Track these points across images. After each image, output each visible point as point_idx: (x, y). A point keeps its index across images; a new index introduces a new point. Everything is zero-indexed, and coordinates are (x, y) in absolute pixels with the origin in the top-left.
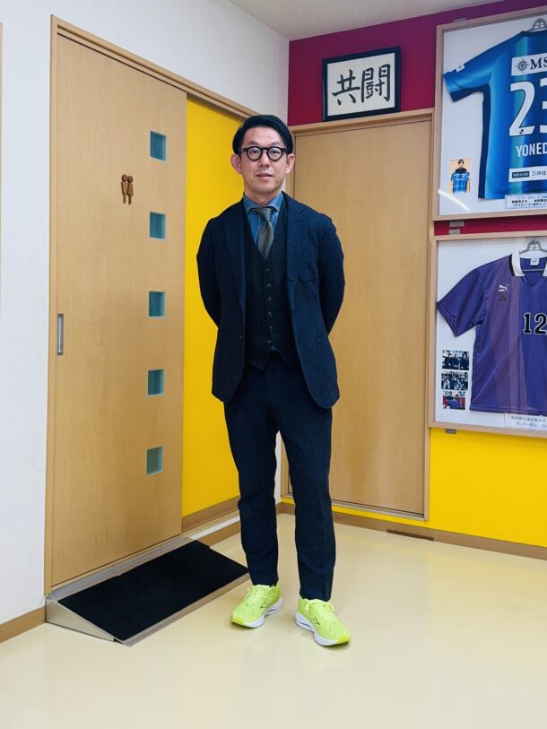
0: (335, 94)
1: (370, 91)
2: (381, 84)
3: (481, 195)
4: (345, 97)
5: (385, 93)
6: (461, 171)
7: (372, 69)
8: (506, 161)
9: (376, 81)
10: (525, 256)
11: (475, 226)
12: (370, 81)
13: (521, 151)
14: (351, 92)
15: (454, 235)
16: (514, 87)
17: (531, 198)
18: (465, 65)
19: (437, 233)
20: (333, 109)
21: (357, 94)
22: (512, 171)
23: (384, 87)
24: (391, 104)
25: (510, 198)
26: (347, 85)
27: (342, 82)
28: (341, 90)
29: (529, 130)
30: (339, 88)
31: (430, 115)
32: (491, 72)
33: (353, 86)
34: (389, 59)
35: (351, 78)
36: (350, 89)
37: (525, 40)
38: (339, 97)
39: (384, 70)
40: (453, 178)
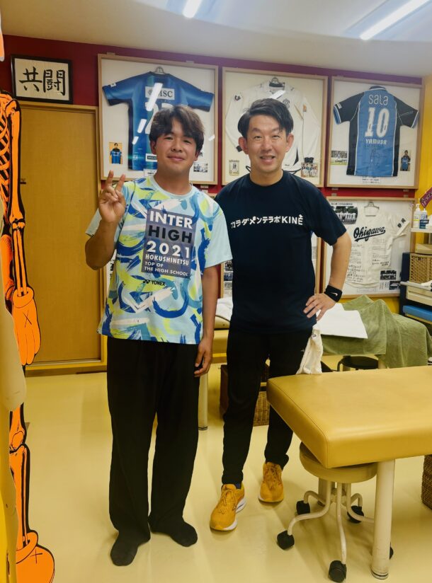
0: (22, 82)
1: (50, 86)
2: (58, 82)
3: (130, 167)
4: (30, 85)
5: (61, 89)
6: (116, 150)
7: (51, 71)
8: (144, 149)
9: (54, 79)
12: (49, 79)
14: (36, 83)
16: (147, 105)
18: (116, 83)
20: (20, 93)
21: (40, 86)
23: (61, 85)
24: (66, 98)
25: (146, 171)
26: (31, 77)
27: (27, 74)
28: (27, 79)
30: (25, 78)
31: (94, 111)
32: (131, 92)
33: (36, 79)
34: (65, 67)
35: (35, 73)
36: (34, 80)
37: (152, 77)
38: (26, 84)
39: (60, 74)
40: (111, 153)
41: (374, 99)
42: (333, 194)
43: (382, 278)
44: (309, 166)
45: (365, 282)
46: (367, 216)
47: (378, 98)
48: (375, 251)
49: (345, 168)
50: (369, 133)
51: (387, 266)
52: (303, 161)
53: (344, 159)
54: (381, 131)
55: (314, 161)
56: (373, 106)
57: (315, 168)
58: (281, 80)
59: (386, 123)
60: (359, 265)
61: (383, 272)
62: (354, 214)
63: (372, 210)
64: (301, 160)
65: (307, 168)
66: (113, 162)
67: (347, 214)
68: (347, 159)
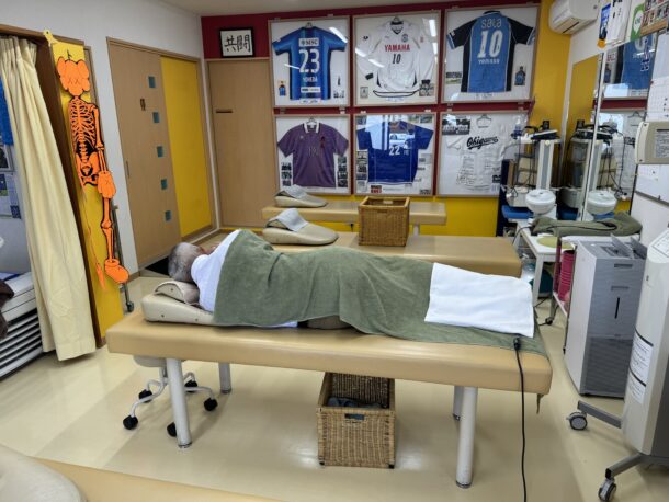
0: (226, 46)
1: (241, 46)
2: (246, 43)
3: (291, 98)
4: (229, 47)
5: (248, 48)
6: (282, 86)
7: (241, 36)
8: (299, 84)
10: (309, 124)
11: (290, 111)
12: (241, 42)
13: (305, 80)
15: (282, 115)
16: (301, 52)
17: (309, 100)
18: (281, 39)
19: (275, 113)
20: (225, 53)
21: (235, 47)
22: (302, 88)
23: (248, 45)
24: (251, 53)
25: (302, 100)
26: (230, 42)
29: (307, 71)
30: (227, 43)
31: (268, 60)
32: (291, 44)
34: (249, 32)
35: (232, 39)
36: (232, 44)
37: (304, 32)
39: (247, 37)
40: (279, 89)
41: (487, 23)
42: (448, 109)
43: (494, 181)
44: (427, 87)
45: (477, 183)
46: (480, 127)
47: (491, 22)
48: (488, 158)
49: (459, 86)
50: (482, 54)
51: (498, 171)
52: (421, 83)
53: (458, 79)
54: (494, 50)
55: (430, 83)
56: (486, 29)
57: (432, 88)
58: (401, 18)
59: (499, 44)
60: (472, 169)
61: (494, 176)
62: (467, 126)
64: (419, 83)
65: (425, 89)
66: (281, 95)
67: (460, 126)
68: (461, 79)
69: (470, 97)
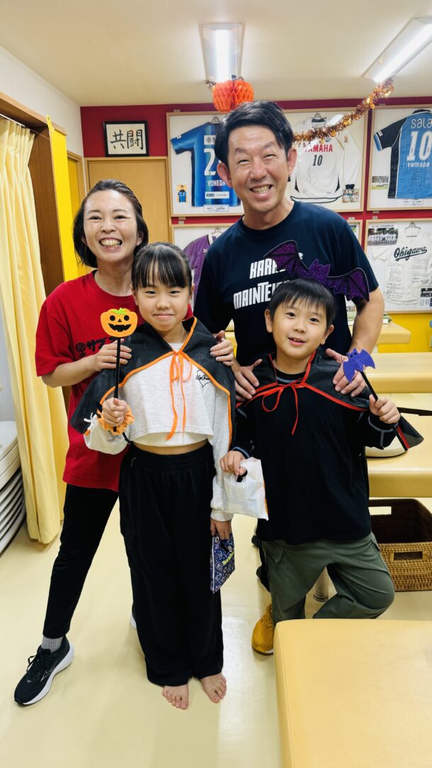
0: (112, 142)
1: (132, 143)
2: (138, 140)
3: (193, 205)
4: (118, 144)
5: (140, 146)
6: (183, 191)
7: (132, 131)
8: (203, 189)
9: (135, 138)
10: (214, 235)
11: (191, 220)
12: (132, 137)
13: (210, 183)
14: (122, 143)
15: (181, 224)
16: (206, 150)
17: (215, 207)
18: (182, 135)
19: (173, 223)
20: (111, 151)
21: (125, 144)
22: (206, 193)
23: (140, 142)
24: (144, 151)
25: (206, 207)
26: (118, 138)
27: (116, 136)
28: (115, 140)
29: (213, 173)
30: (114, 139)
31: (165, 160)
32: (193, 141)
33: (122, 139)
34: (142, 127)
35: (121, 135)
36: (120, 140)
37: (210, 127)
38: (114, 144)
39: (139, 132)
40: (179, 194)
41: (416, 123)
42: (374, 217)
43: (423, 295)
44: (350, 192)
45: (405, 298)
46: (408, 237)
47: (421, 122)
48: (416, 270)
49: (386, 191)
50: (411, 157)
51: (428, 284)
52: (345, 188)
53: (385, 183)
54: (424, 153)
55: (355, 187)
56: (415, 130)
57: (357, 193)
58: (323, 115)
60: (399, 283)
61: (423, 290)
62: (395, 235)
63: (413, 231)
64: (343, 187)
65: (349, 194)
66: (180, 201)
67: (387, 235)
68: (389, 183)
69: (398, 204)
